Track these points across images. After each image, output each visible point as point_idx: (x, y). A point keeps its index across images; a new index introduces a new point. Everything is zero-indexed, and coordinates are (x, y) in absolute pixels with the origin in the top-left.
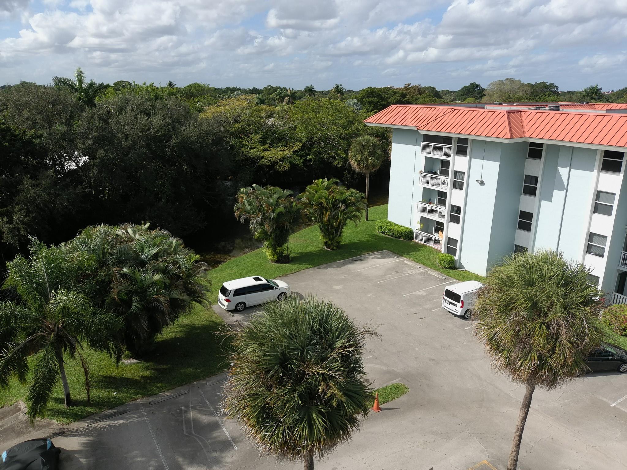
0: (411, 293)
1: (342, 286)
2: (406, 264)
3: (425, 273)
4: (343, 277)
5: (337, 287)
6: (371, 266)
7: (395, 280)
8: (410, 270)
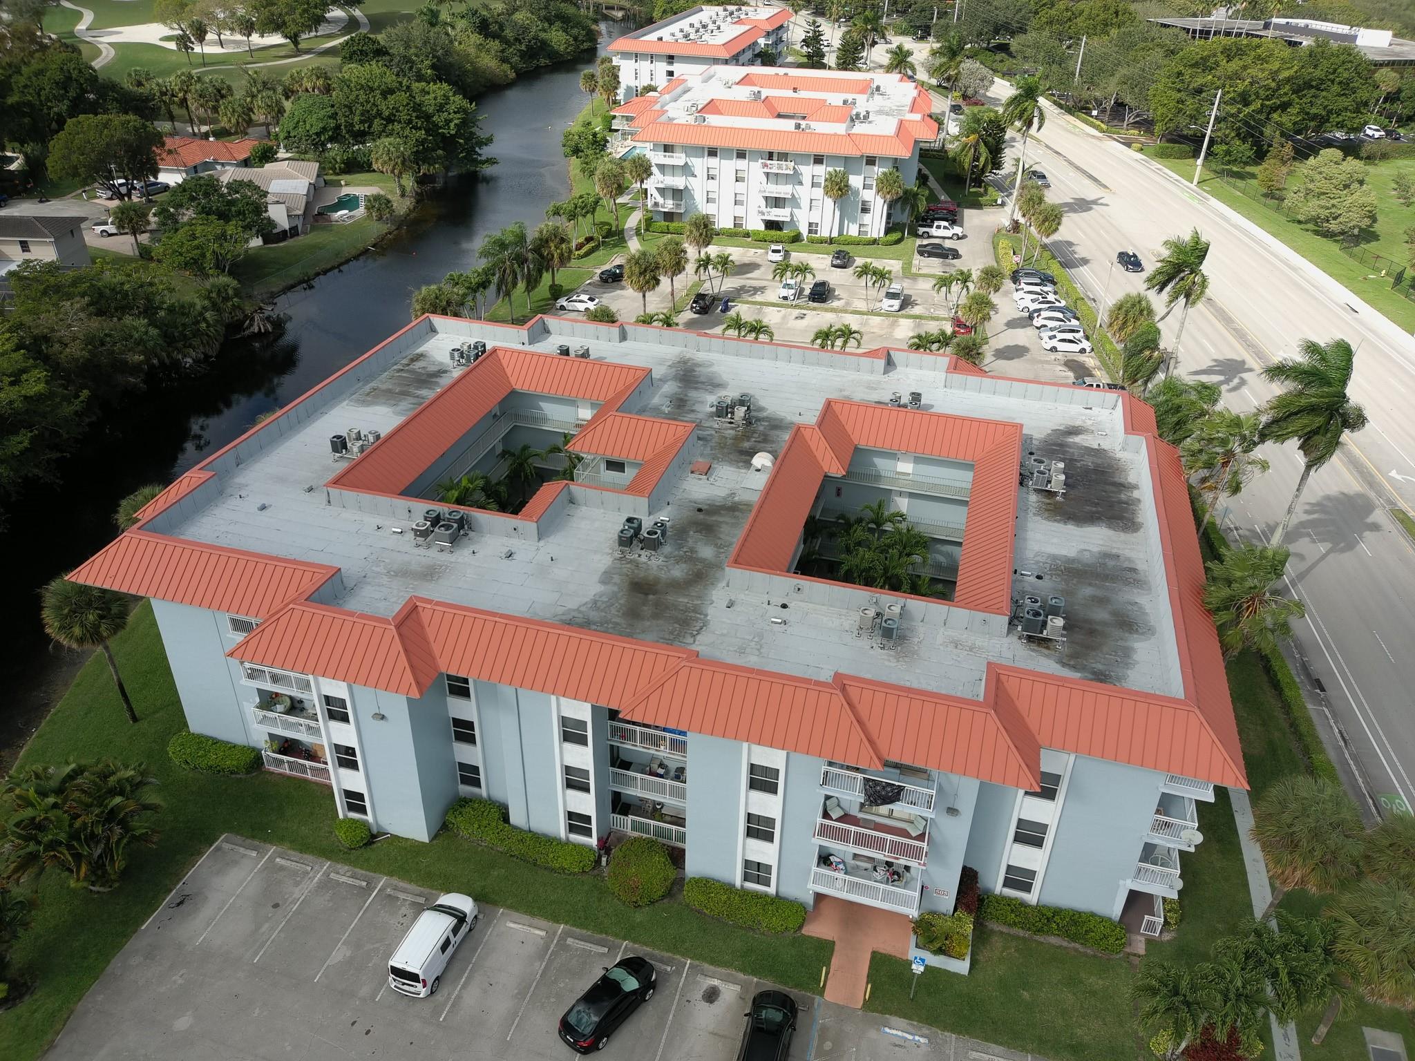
0: (325, 966)
1: (188, 1013)
2: (282, 868)
3: (326, 884)
4: (180, 981)
5: (183, 1023)
6: (220, 909)
7: (282, 935)
8: (297, 884)
